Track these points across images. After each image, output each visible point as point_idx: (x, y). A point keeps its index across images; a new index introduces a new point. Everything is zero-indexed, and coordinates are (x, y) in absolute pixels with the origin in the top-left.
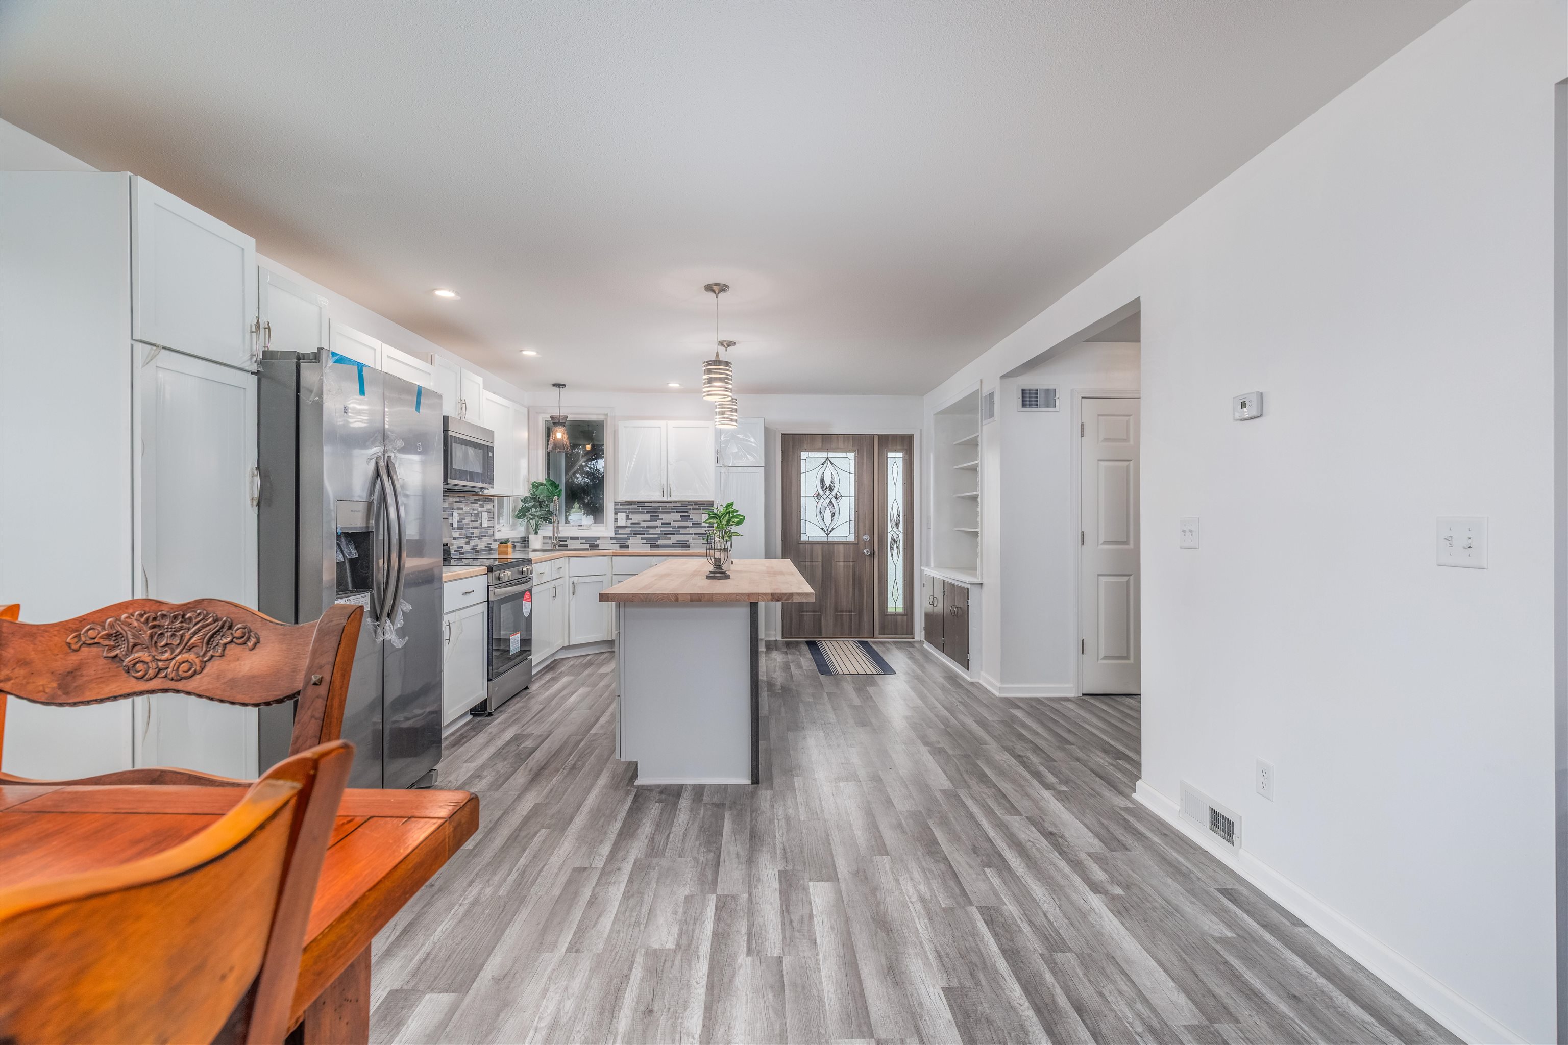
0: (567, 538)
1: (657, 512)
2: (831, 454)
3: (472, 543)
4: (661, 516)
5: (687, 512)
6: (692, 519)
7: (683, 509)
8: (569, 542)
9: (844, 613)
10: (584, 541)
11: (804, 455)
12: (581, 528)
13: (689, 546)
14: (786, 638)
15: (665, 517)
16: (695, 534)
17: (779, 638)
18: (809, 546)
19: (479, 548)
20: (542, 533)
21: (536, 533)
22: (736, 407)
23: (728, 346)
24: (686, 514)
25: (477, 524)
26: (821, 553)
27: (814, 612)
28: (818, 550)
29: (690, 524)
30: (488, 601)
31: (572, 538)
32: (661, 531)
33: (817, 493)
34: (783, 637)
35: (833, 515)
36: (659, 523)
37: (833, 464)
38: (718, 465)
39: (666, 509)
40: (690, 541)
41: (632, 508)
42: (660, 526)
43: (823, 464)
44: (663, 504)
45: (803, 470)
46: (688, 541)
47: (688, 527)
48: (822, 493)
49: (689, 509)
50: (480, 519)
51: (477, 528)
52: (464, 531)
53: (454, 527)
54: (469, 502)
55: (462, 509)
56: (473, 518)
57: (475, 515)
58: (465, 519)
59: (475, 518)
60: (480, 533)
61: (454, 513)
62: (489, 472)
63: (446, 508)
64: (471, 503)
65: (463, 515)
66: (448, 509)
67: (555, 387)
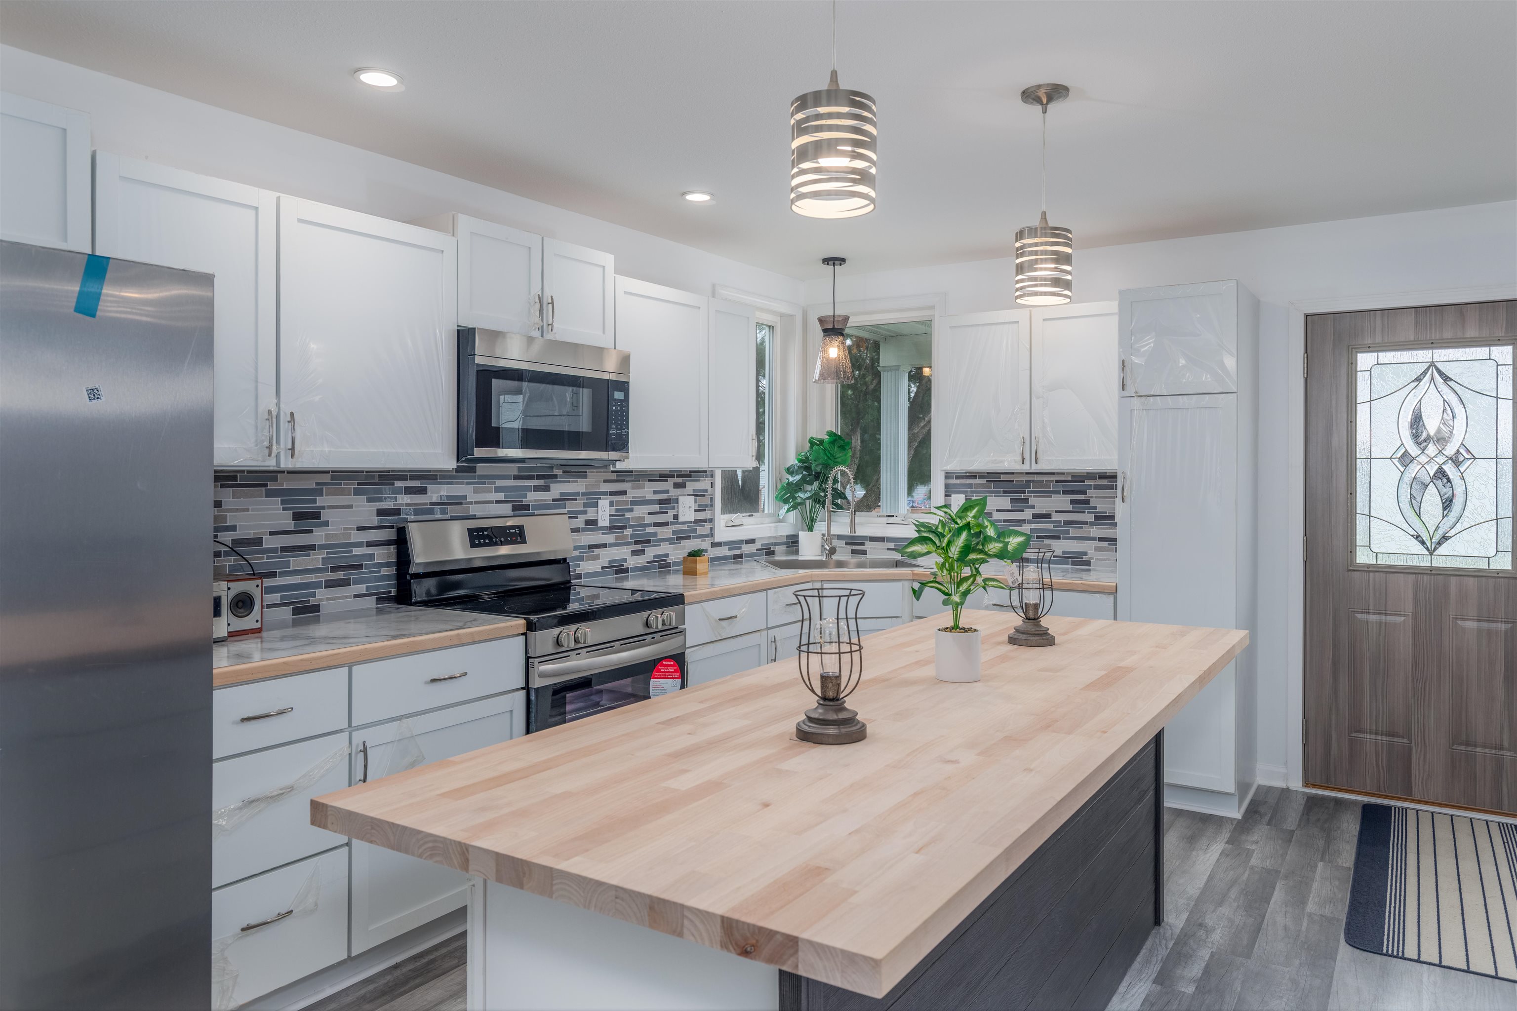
0: (865, 538)
1: (1024, 492)
2: (1441, 355)
3: (651, 552)
4: (1033, 500)
5: (1085, 493)
6: (1095, 508)
7: (1076, 486)
8: (868, 546)
9: (1479, 750)
10: (892, 545)
11: (1364, 360)
12: (891, 520)
13: (1088, 563)
14: (1315, 786)
15: (1040, 504)
16: (1101, 539)
17: (1296, 783)
18: (1377, 575)
19: (671, 559)
20: (821, 527)
21: (810, 529)
22: (1068, 250)
23: (1050, 99)
24: (1081, 497)
25: (668, 517)
26: (1410, 595)
27: (1392, 735)
28: (1404, 587)
29: (1090, 518)
30: (527, 688)
31: (873, 539)
32: (1032, 530)
33: (1402, 451)
34: (1307, 783)
35: (1447, 504)
36: (1027, 514)
37: (1446, 378)
38: (1126, 393)
39: (1042, 486)
40: (1091, 552)
41: (978, 485)
42: (1030, 522)
43: (1418, 379)
44: (1036, 477)
45: (1362, 393)
46: (1086, 554)
47: (1085, 523)
48: (1414, 450)
49: (1090, 487)
50: (673, 508)
51: (666, 524)
52: (628, 532)
53: (599, 526)
54: (645, 481)
55: (624, 493)
56: (656, 508)
57: (661, 502)
58: (631, 510)
59: (660, 508)
60: (674, 532)
61: (599, 501)
62: (614, 429)
63: (578, 494)
64: (649, 481)
65: (626, 503)
66: (583, 494)
67: (828, 264)
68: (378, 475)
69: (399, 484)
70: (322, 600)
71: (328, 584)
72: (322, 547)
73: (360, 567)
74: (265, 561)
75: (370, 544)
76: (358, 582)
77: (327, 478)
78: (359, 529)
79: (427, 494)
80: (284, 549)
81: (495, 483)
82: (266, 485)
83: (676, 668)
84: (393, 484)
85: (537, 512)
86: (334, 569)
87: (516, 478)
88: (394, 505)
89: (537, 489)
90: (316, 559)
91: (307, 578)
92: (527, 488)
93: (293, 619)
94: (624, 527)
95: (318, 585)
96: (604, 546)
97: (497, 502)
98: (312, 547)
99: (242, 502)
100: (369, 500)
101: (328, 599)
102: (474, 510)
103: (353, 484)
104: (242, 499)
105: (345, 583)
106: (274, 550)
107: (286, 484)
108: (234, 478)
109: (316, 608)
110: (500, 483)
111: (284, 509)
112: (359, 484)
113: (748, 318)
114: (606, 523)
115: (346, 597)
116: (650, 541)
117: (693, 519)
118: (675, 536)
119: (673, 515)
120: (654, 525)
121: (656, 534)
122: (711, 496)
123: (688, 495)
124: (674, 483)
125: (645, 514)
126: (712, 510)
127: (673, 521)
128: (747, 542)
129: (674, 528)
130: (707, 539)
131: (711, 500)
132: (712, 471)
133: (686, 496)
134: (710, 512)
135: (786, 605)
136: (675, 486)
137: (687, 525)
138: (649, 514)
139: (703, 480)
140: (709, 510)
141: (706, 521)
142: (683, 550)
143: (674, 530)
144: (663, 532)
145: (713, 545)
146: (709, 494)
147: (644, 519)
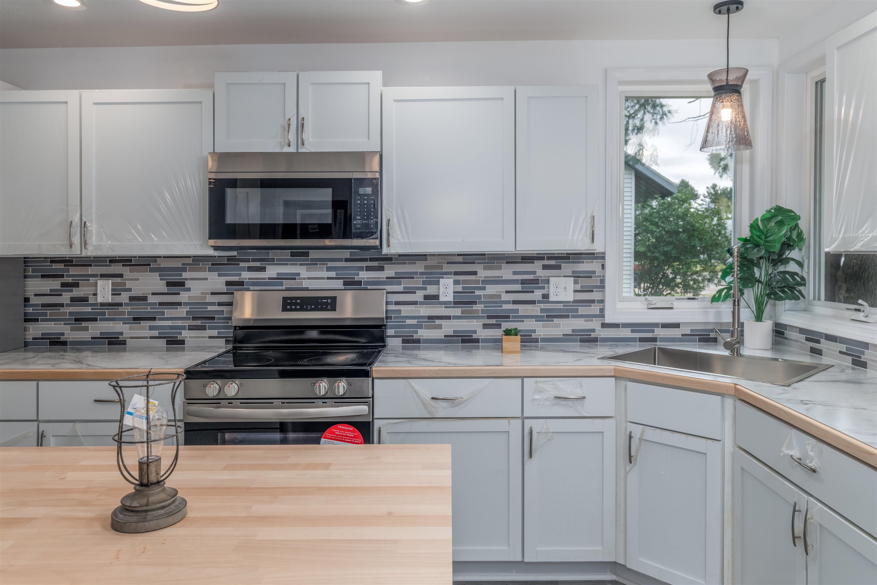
8: (824, 345)
21: (758, 318)
25: (535, 296)
30: (183, 421)
50: (543, 288)
51: (533, 302)
52: (479, 307)
53: (440, 300)
54: (502, 263)
55: (475, 273)
56: (518, 287)
57: (523, 282)
58: (484, 289)
59: (522, 288)
60: (542, 310)
61: (441, 280)
62: (358, 219)
63: (416, 273)
64: (507, 263)
65: (477, 282)
66: (421, 273)
67: (720, 12)
68: (227, 259)
69: (242, 264)
70: (186, 337)
71: (191, 328)
72: (186, 304)
73: (213, 318)
74: (149, 310)
75: (220, 304)
76: (211, 328)
77: (190, 261)
78: (212, 294)
79: (265, 271)
80: (161, 304)
81: (327, 264)
82: (150, 265)
83: (357, 434)
84: (239, 264)
85: (369, 287)
86: (194, 318)
87: (347, 260)
88: (239, 279)
89: (369, 269)
90: (182, 311)
91: (176, 323)
92: (361, 269)
93: (166, 347)
94: (475, 303)
95: (183, 328)
96: (448, 318)
97: (328, 278)
98: (179, 304)
99: (135, 275)
100: (219, 275)
101: (190, 337)
102: (305, 284)
103: (208, 264)
104: (135, 273)
105: (202, 328)
106: (155, 304)
107: (164, 264)
108: (130, 261)
109: (182, 342)
110: (330, 264)
111: (161, 280)
112: (212, 264)
113: (587, 97)
114: (450, 298)
115: (203, 337)
116: (508, 317)
117: (572, 299)
118: (545, 314)
119: (542, 294)
120: (515, 302)
121: (517, 311)
122: (602, 278)
123: (564, 276)
124: (543, 265)
125: (502, 292)
126: (603, 291)
127: (541, 299)
128: (665, 326)
129: (542, 306)
130: (594, 319)
131: (603, 281)
132: (603, 253)
133: (560, 276)
134: (601, 293)
135: (555, 397)
136: (545, 267)
137: (562, 304)
138: (507, 292)
139: (588, 262)
140: (599, 291)
141: (593, 301)
142: (556, 328)
143: (542, 308)
144: (528, 309)
145: (604, 325)
146: (598, 276)
147: (500, 296)
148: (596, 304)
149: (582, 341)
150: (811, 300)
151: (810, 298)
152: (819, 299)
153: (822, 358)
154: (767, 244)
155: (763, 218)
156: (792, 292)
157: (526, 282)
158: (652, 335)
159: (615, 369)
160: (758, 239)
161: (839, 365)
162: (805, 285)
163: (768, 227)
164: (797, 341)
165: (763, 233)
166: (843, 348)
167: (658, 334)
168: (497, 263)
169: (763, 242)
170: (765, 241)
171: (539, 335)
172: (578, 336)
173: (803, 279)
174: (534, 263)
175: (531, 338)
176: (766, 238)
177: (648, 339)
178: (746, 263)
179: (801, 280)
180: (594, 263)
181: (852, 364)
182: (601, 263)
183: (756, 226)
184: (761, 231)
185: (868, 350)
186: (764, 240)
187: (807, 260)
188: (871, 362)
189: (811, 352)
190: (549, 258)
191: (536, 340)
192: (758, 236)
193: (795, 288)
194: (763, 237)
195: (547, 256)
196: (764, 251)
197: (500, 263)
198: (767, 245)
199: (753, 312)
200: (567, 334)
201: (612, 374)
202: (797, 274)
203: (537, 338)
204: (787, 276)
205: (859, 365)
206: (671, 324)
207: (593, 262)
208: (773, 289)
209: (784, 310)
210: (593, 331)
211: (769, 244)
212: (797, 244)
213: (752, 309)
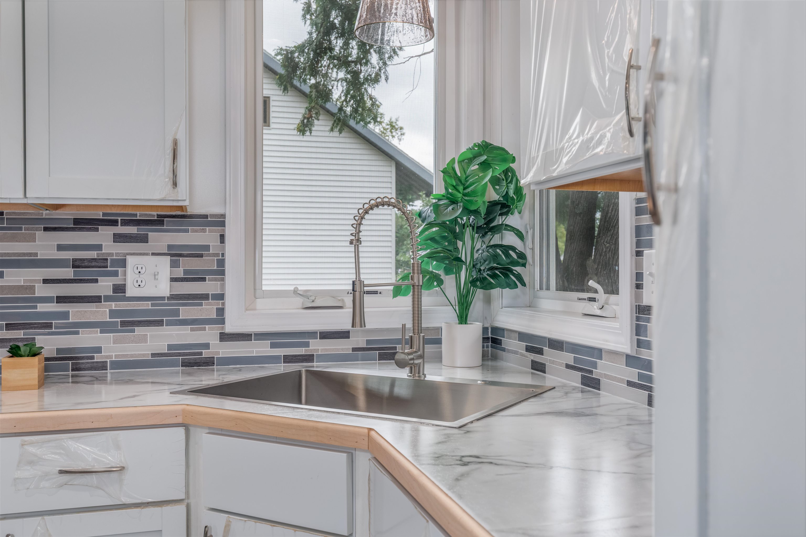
25: (99, 288)
50: (115, 274)
51: (96, 299)
54: (37, 229)
56: (69, 273)
57: (77, 263)
59: (77, 273)
60: (113, 313)
64: (46, 229)
116: (49, 326)
117: (167, 293)
118: (119, 320)
119: (113, 285)
120: (61, 300)
121: (65, 315)
122: (220, 258)
123: (153, 254)
124: (114, 234)
125: (36, 281)
126: (223, 280)
127: (112, 294)
128: (325, 335)
129: (113, 305)
130: (207, 326)
131: (221, 263)
132: (222, 215)
133: (147, 254)
134: (219, 283)
135: (61, 472)
136: (118, 238)
137: (150, 303)
138: (46, 281)
139: (196, 231)
140: (216, 280)
141: (205, 297)
142: (138, 343)
143: (113, 308)
144: (86, 311)
145: (224, 337)
146: (213, 254)
147: (32, 289)
148: (210, 301)
149: (185, 364)
150: (536, 290)
151: (536, 288)
152: (548, 289)
153: (544, 377)
154: (466, 198)
155: (461, 159)
156: (506, 276)
157: (83, 265)
158: (306, 350)
159: (184, 411)
160: (455, 192)
161: (564, 386)
162: (524, 265)
163: (468, 172)
164: (516, 353)
165: (460, 181)
166: (569, 358)
167: (315, 349)
168: (26, 229)
169: (460, 195)
170: (463, 195)
171: (107, 357)
172: (180, 356)
173: (522, 256)
174: (97, 230)
175: (93, 362)
176: (464, 189)
177: (299, 358)
178: (447, 234)
179: (518, 257)
180: (207, 233)
181: (583, 384)
182: (219, 233)
183: (451, 171)
184: (458, 179)
185: (602, 360)
186: (462, 192)
187: (532, 230)
188: (605, 378)
189: (532, 369)
190: (126, 223)
191: (102, 366)
192: (454, 186)
193: (511, 271)
194: (461, 188)
195: (121, 219)
196: (461, 210)
197: (32, 229)
198: (466, 200)
199: (456, 311)
200: (158, 354)
201: (179, 420)
202: (513, 249)
203: (103, 362)
204: (498, 250)
205: (590, 384)
206: (335, 332)
207: (204, 231)
208: (480, 273)
209: (501, 307)
210: (207, 346)
211: (468, 198)
212: (517, 205)
213: (454, 307)
